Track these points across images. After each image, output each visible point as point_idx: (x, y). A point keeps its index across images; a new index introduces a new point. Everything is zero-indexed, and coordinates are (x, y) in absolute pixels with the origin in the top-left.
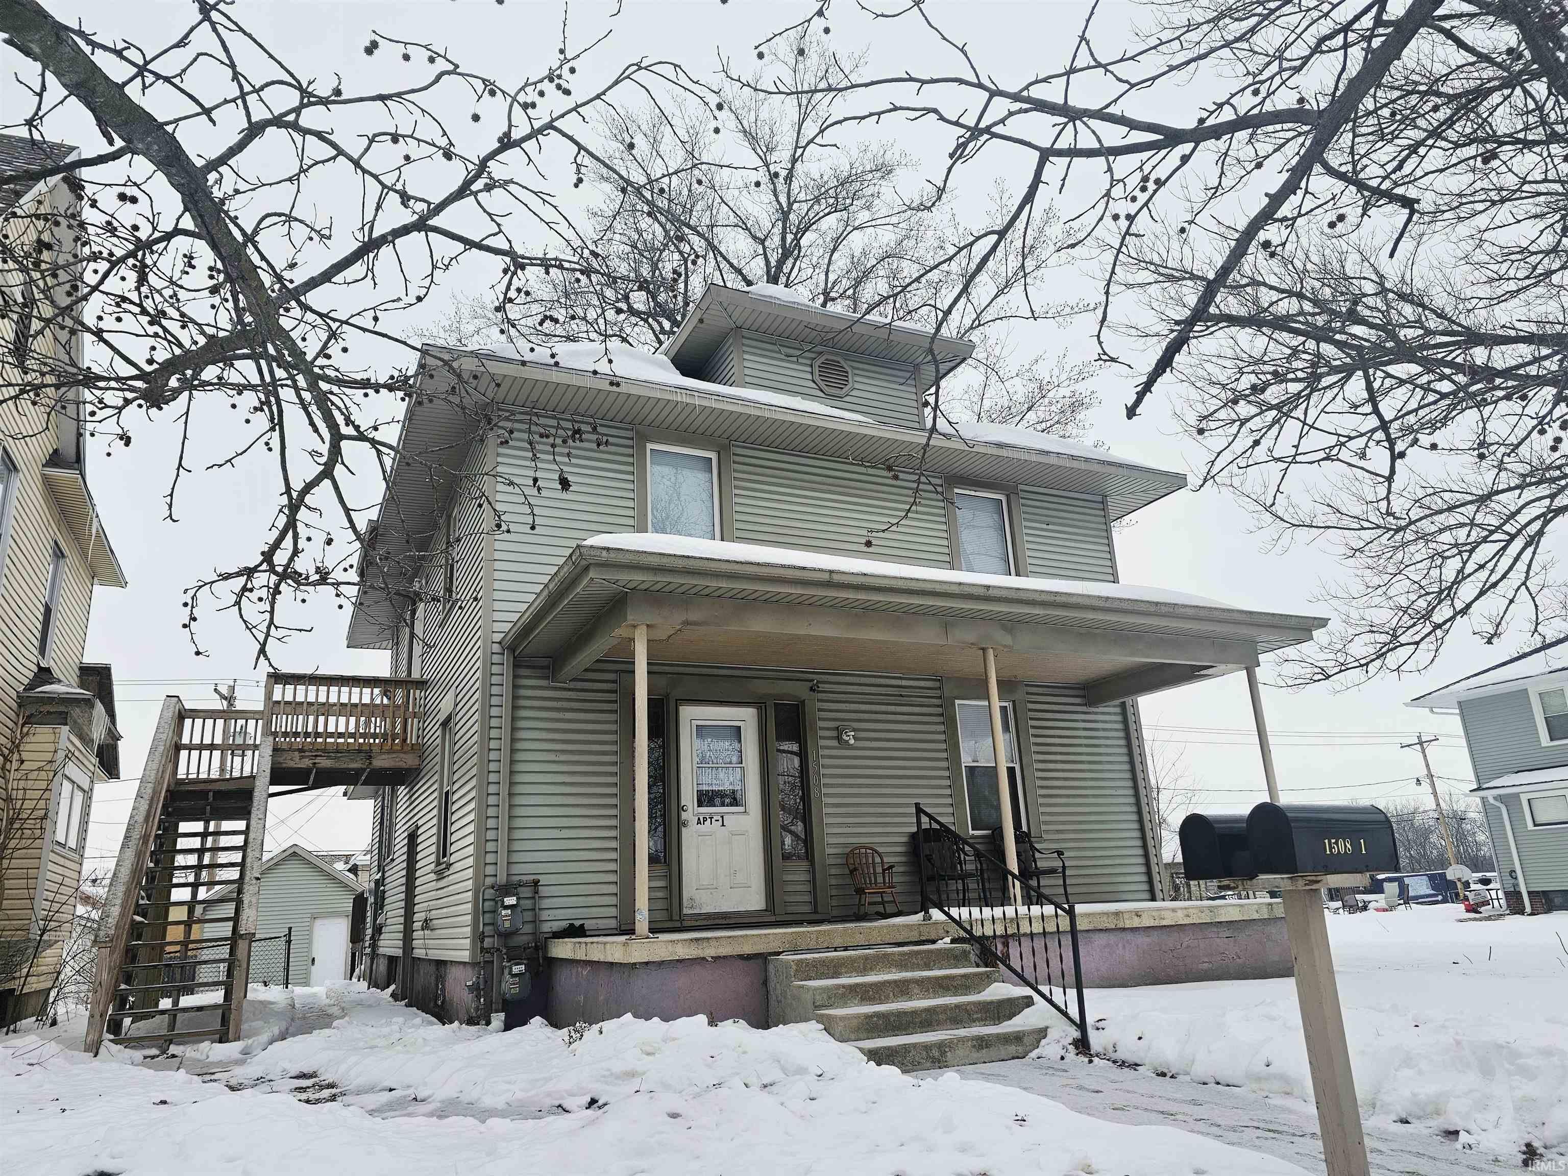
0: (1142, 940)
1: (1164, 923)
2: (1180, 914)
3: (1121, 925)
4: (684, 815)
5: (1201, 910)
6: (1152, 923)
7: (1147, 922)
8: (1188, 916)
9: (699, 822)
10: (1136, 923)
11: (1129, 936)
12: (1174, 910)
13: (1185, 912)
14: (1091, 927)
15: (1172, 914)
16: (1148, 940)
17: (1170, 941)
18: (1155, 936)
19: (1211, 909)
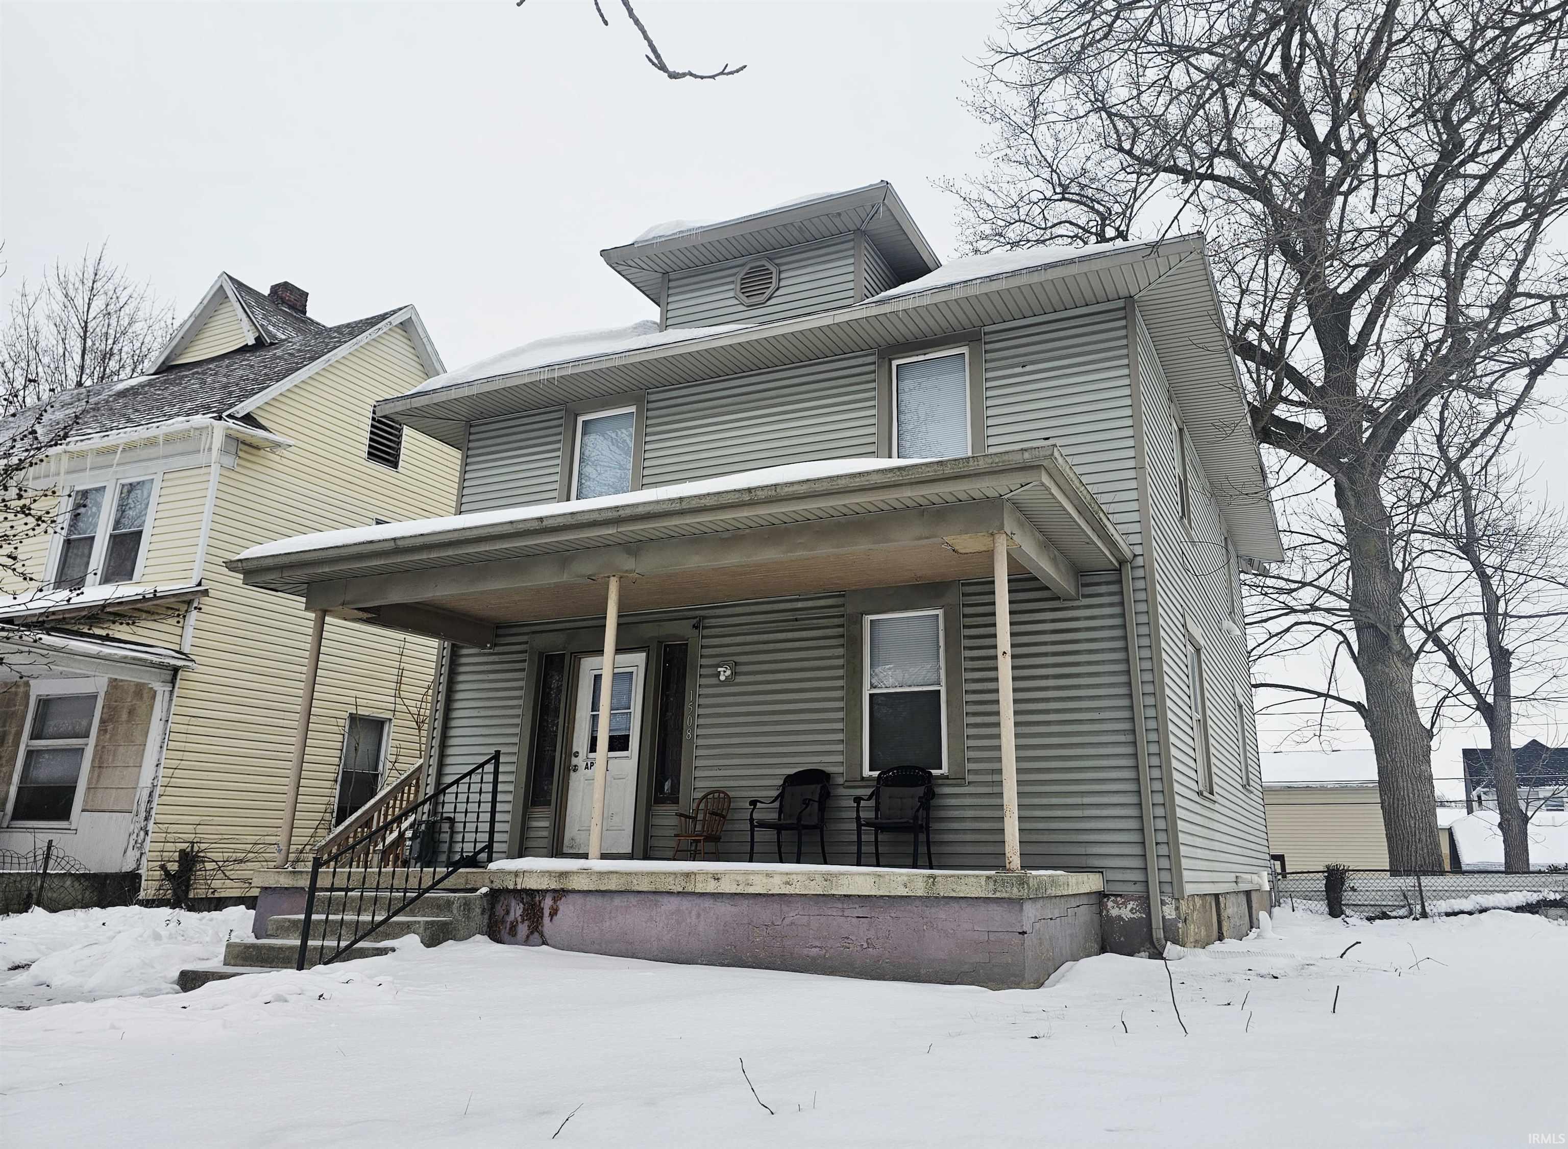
0: (724, 909)
1: (751, 890)
2: (777, 880)
3: (690, 889)
4: (574, 761)
5: (811, 877)
6: (733, 889)
7: (727, 887)
8: (787, 883)
9: (587, 768)
10: (711, 887)
11: (708, 903)
12: (769, 875)
13: (785, 878)
14: (652, 888)
15: (765, 880)
16: (733, 909)
17: (765, 914)
18: (744, 906)
19: (827, 877)
